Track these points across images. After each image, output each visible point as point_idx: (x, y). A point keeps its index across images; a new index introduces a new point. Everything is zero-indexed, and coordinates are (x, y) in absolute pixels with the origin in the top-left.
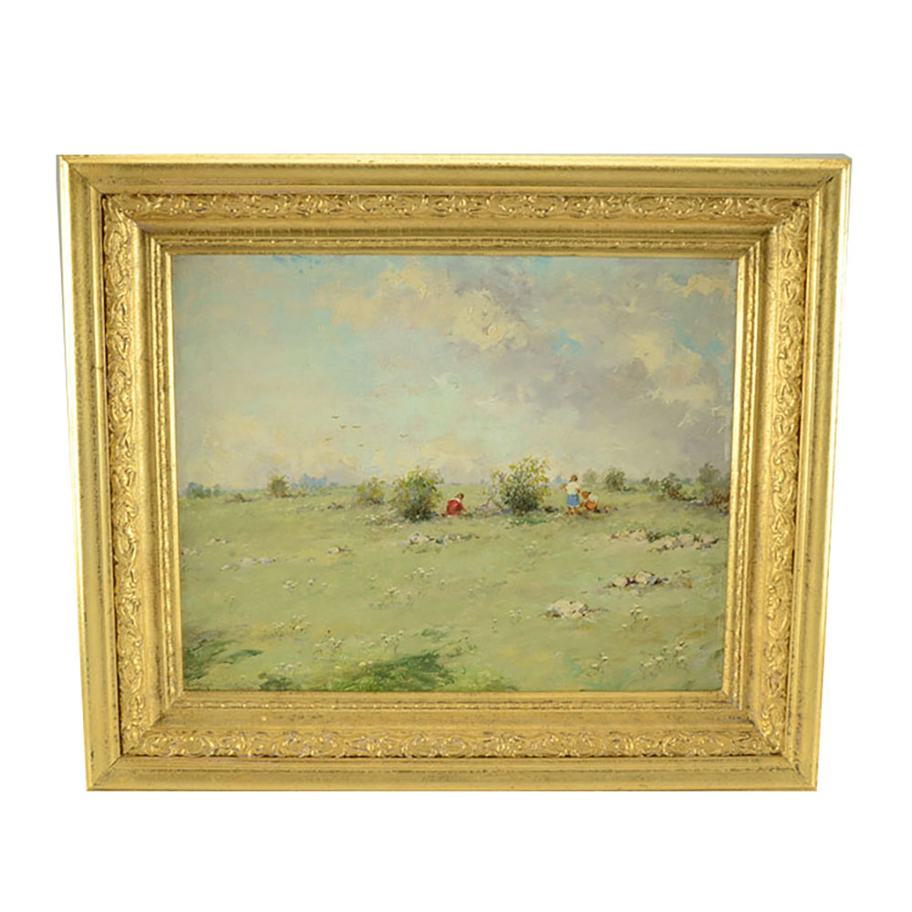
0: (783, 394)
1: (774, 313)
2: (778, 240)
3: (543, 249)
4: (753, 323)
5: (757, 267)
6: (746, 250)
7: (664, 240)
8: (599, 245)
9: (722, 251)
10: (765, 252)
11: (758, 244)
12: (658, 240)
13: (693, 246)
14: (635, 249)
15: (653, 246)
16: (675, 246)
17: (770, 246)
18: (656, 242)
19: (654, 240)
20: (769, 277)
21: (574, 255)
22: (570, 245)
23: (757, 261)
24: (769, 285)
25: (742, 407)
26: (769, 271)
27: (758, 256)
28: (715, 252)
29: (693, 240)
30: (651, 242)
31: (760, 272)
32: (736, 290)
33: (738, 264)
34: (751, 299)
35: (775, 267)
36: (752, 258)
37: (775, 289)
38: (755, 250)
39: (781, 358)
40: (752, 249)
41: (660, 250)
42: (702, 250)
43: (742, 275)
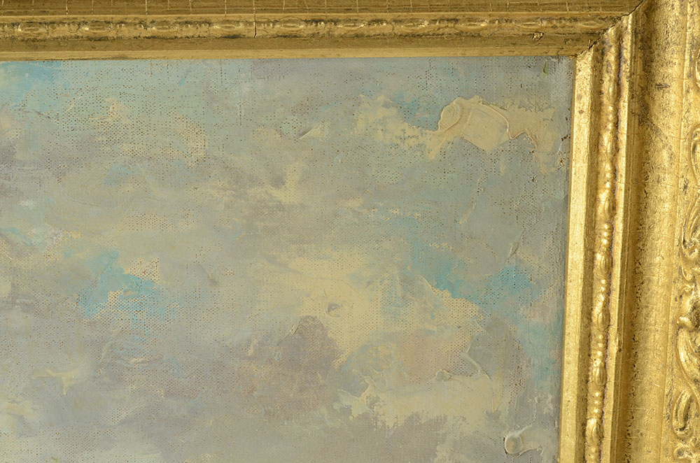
0: (686, 418)
1: (667, 206)
2: (684, 14)
3: (33, 44)
4: (612, 229)
5: (626, 85)
6: (595, 39)
7: (369, 16)
8: (190, 31)
9: (531, 38)
10: (647, 42)
11: (628, 21)
12: (352, 15)
13: (448, 29)
14: (290, 39)
15: (341, 29)
16: (402, 29)
17: (661, 27)
18: (348, 21)
19: (342, 16)
20: (655, 110)
21: (124, 58)
22: (111, 32)
23: (625, 67)
24: (657, 131)
25: (582, 433)
26: (658, 94)
27: (627, 54)
28: (513, 41)
29: (451, 14)
30: (336, 22)
31: (632, 97)
32: (568, 138)
33: (573, 71)
34: (607, 167)
35: (674, 86)
36: (611, 57)
37: (671, 142)
38: (619, 38)
39: (681, 326)
40: (611, 31)
41: (359, 40)
42: (475, 37)
43: (583, 102)
